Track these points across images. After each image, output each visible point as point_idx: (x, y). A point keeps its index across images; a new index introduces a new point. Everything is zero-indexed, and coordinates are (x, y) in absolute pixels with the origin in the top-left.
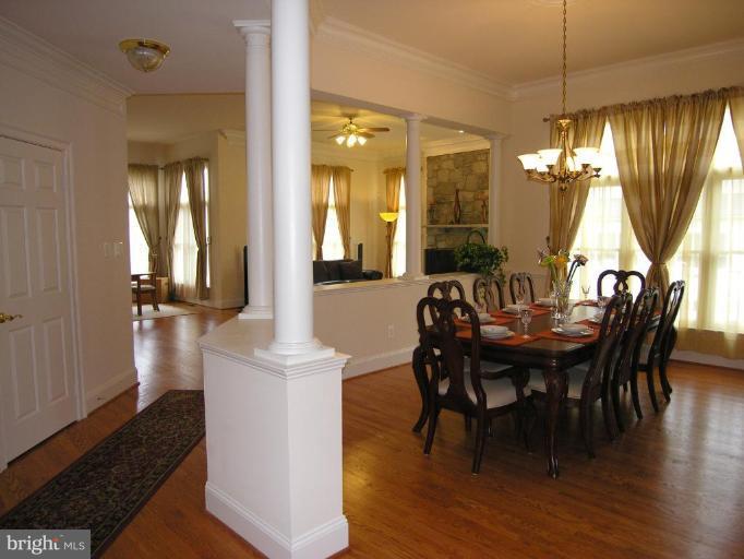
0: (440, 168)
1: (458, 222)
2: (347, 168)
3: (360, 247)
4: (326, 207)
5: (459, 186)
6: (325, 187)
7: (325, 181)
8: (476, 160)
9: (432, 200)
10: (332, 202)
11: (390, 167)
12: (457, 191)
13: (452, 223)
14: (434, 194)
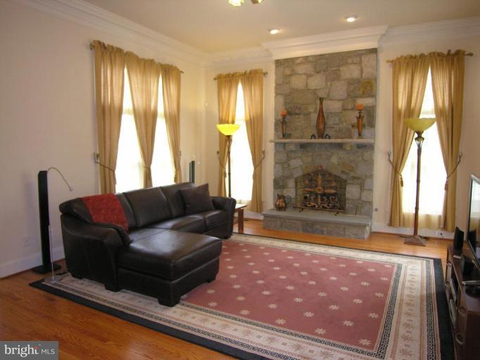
0: (293, 73)
1: (321, 135)
2: (175, 69)
3: (193, 164)
4: (155, 116)
5: (321, 94)
6: (153, 89)
7: (152, 80)
8: (346, 63)
9: (282, 110)
10: (161, 110)
11: (225, 72)
12: (321, 100)
13: (313, 136)
14: (286, 103)
